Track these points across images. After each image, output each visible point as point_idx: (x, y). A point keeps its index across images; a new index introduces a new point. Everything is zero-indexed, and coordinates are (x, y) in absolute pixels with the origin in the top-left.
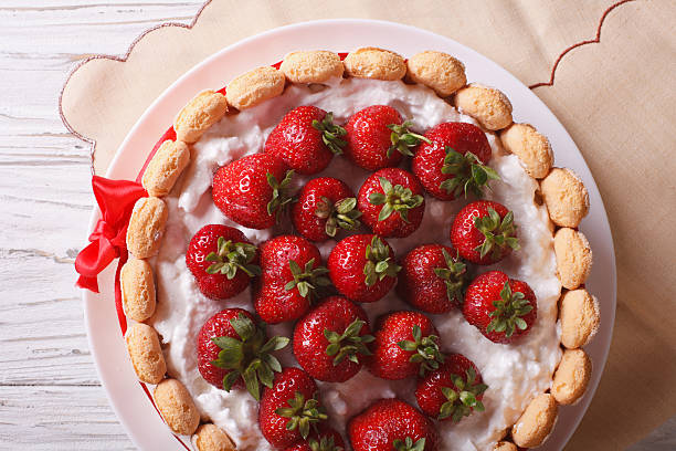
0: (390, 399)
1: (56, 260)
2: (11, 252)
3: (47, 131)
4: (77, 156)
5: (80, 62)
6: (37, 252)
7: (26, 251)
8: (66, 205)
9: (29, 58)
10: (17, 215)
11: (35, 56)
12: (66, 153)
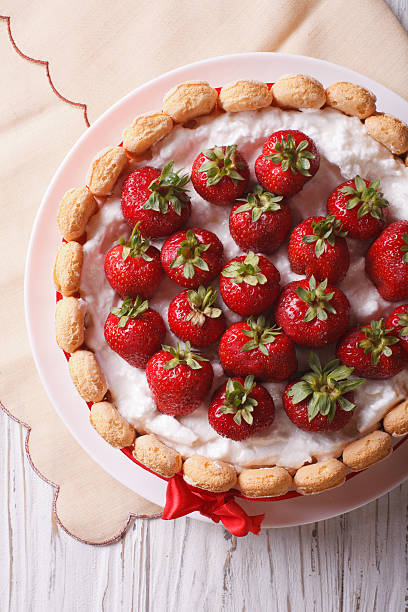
0: (366, 262)
1: (234, 549)
2: (225, 588)
3: (119, 556)
4: (143, 529)
5: (59, 526)
6: (226, 566)
7: (225, 575)
8: (185, 540)
9: (55, 570)
10: (193, 583)
11: (53, 565)
12: (140, 540)
